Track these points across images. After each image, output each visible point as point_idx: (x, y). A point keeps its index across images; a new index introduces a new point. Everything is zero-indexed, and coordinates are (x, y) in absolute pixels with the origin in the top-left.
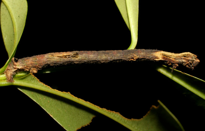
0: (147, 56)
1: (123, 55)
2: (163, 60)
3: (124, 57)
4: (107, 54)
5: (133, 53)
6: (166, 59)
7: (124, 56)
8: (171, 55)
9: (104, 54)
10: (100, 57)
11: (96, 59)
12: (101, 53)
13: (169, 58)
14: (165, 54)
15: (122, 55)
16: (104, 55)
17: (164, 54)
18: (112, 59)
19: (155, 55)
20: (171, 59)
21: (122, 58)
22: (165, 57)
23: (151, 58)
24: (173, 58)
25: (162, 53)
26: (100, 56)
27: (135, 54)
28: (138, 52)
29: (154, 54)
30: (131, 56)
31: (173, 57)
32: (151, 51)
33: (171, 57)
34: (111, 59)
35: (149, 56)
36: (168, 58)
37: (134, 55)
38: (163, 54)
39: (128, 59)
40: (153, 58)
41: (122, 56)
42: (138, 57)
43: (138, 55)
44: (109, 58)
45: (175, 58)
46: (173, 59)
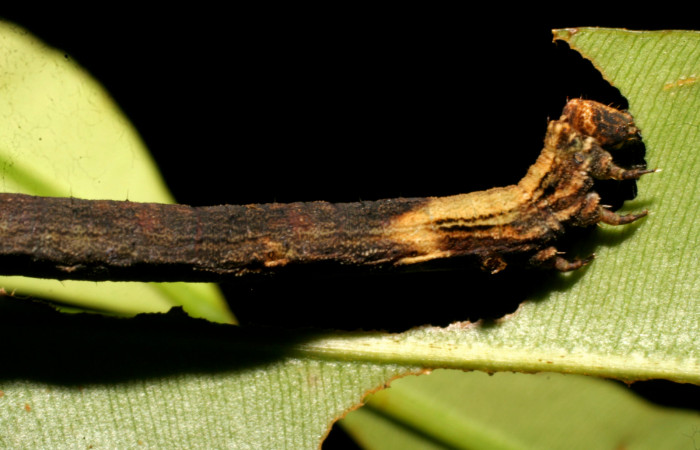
0: (346, 250)
1: (200, 242)
2: (448, 254)
3: (200, 253)
4: (103, 224)
5: (260, 229)
6: (465, 248)
7: (204, 246)
8: (487, 212)
9: (84, 224)
10: (53, 237)
11: (30, 245)
12: (65, 215)
13: (485, 234)
14: (452, 215)
15: (189, 241)
16: (78, 229)
17: (450, 220)
18: (128, 256)
19: (395, 239)
20: (495, 234)
21: (190, 254)
22: (457, 235)
23: (372, 257)
24: (505, 225)
25: (437, 216)
26: (59, 232)
27: (273, 239)
28: (291, 226)
29: (387, 232)
30: (248, 247)
31: (501, 221)
32: (371, 215)
33: (491, 222)
34: (120, 257)
35: (360, 248)
36: (477, 234)
37: (263, 246)
38: (439, 222)
39: (228, 264)
40: (381, 256)
41: (191, 247)
42: (291, 254)
43: (287, 246)
44: (109, 249)
45: (513, 224)
46: (508, 233)
